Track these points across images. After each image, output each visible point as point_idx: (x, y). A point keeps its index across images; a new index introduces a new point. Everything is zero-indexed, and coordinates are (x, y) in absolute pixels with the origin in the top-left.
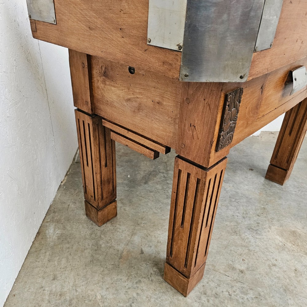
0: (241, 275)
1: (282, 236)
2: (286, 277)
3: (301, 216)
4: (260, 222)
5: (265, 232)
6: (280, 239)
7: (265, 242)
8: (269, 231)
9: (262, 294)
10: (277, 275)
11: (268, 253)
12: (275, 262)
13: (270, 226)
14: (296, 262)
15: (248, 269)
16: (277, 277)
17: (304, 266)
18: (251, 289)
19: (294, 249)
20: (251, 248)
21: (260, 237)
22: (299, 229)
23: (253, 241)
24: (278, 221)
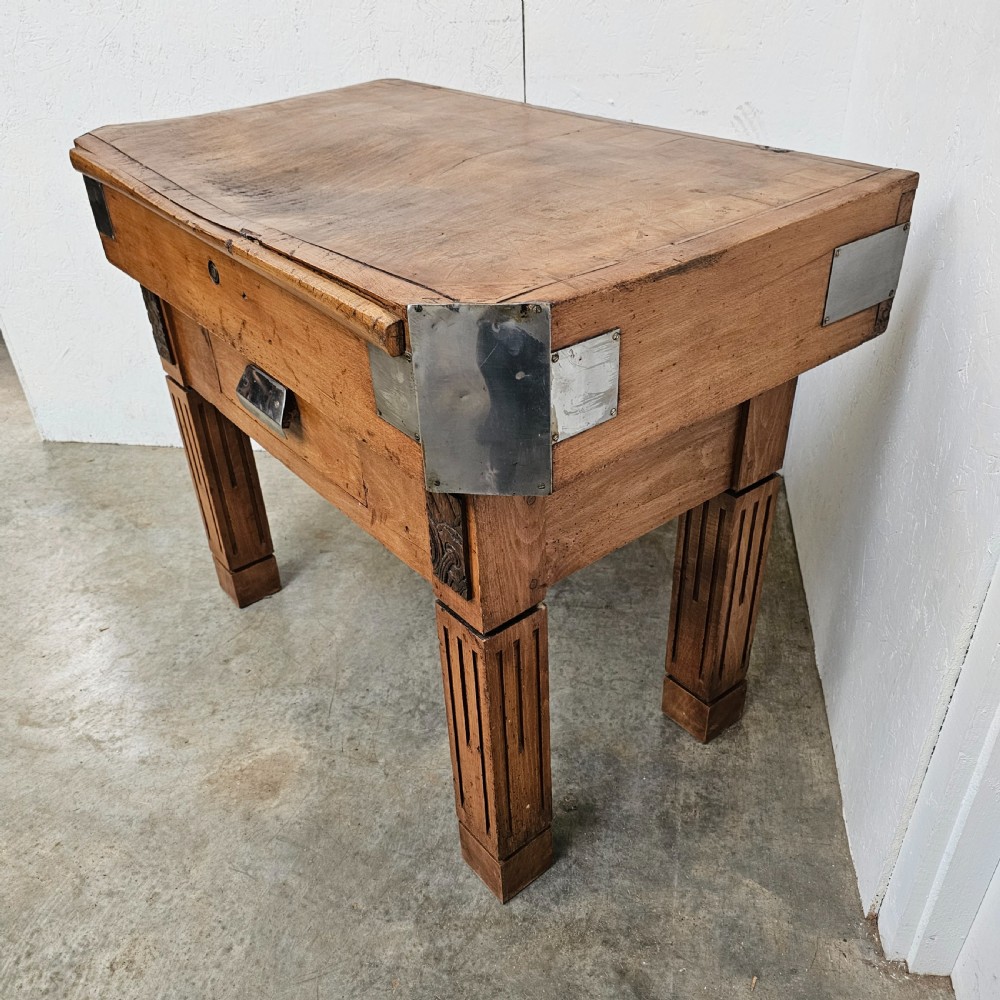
0: (222, 658)
1: (275, 759)
2: (184, 720)
3: (317, 836)
4: (330, 733)
5: (297, 731)
6: (269, 751)
7: (271, 719)
8: (297, 739)
9: (176, 674)
10: (193, 708)
11: (244, 713)
12: (218, 716)
13: (310, 747)
14: (201, 752)
15: (228, 671)
16: (190, 706)
17: (187, 763)
18: (191, 663)
19: (230, 766)
20: (268, 692)
21: (288, 717)
22: (277, 806)
23: (284, 700)
24: (319, 773)
